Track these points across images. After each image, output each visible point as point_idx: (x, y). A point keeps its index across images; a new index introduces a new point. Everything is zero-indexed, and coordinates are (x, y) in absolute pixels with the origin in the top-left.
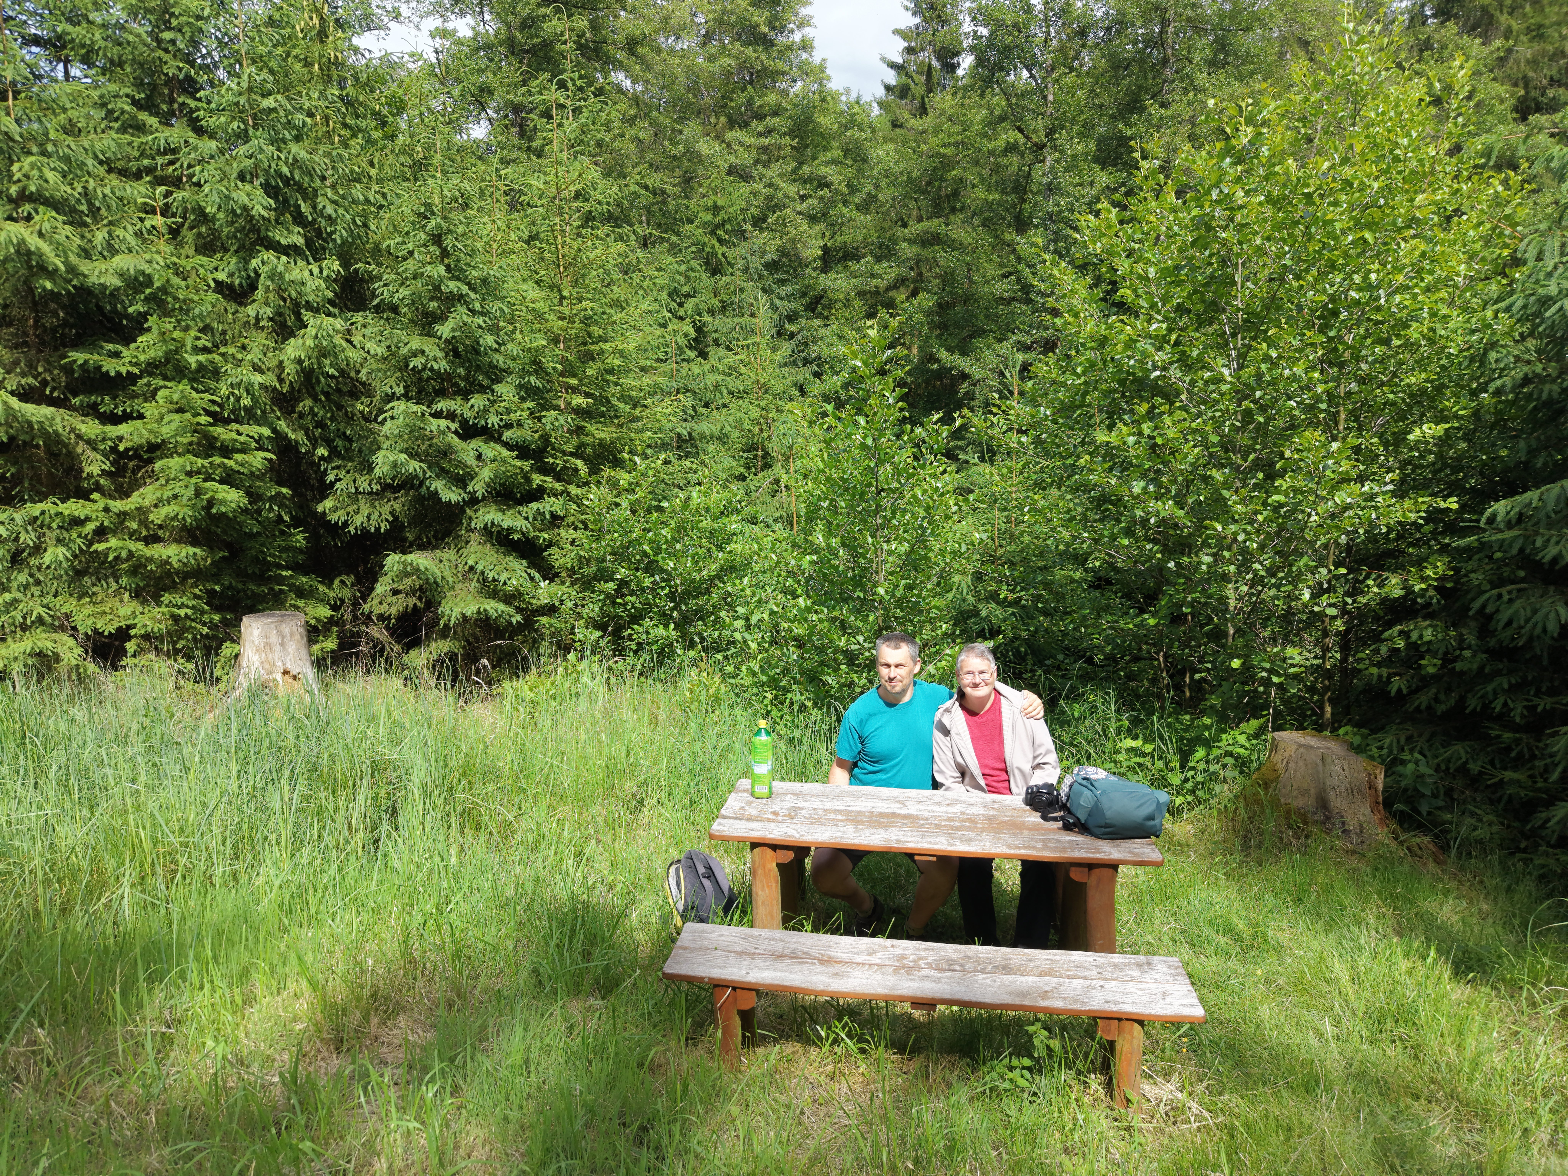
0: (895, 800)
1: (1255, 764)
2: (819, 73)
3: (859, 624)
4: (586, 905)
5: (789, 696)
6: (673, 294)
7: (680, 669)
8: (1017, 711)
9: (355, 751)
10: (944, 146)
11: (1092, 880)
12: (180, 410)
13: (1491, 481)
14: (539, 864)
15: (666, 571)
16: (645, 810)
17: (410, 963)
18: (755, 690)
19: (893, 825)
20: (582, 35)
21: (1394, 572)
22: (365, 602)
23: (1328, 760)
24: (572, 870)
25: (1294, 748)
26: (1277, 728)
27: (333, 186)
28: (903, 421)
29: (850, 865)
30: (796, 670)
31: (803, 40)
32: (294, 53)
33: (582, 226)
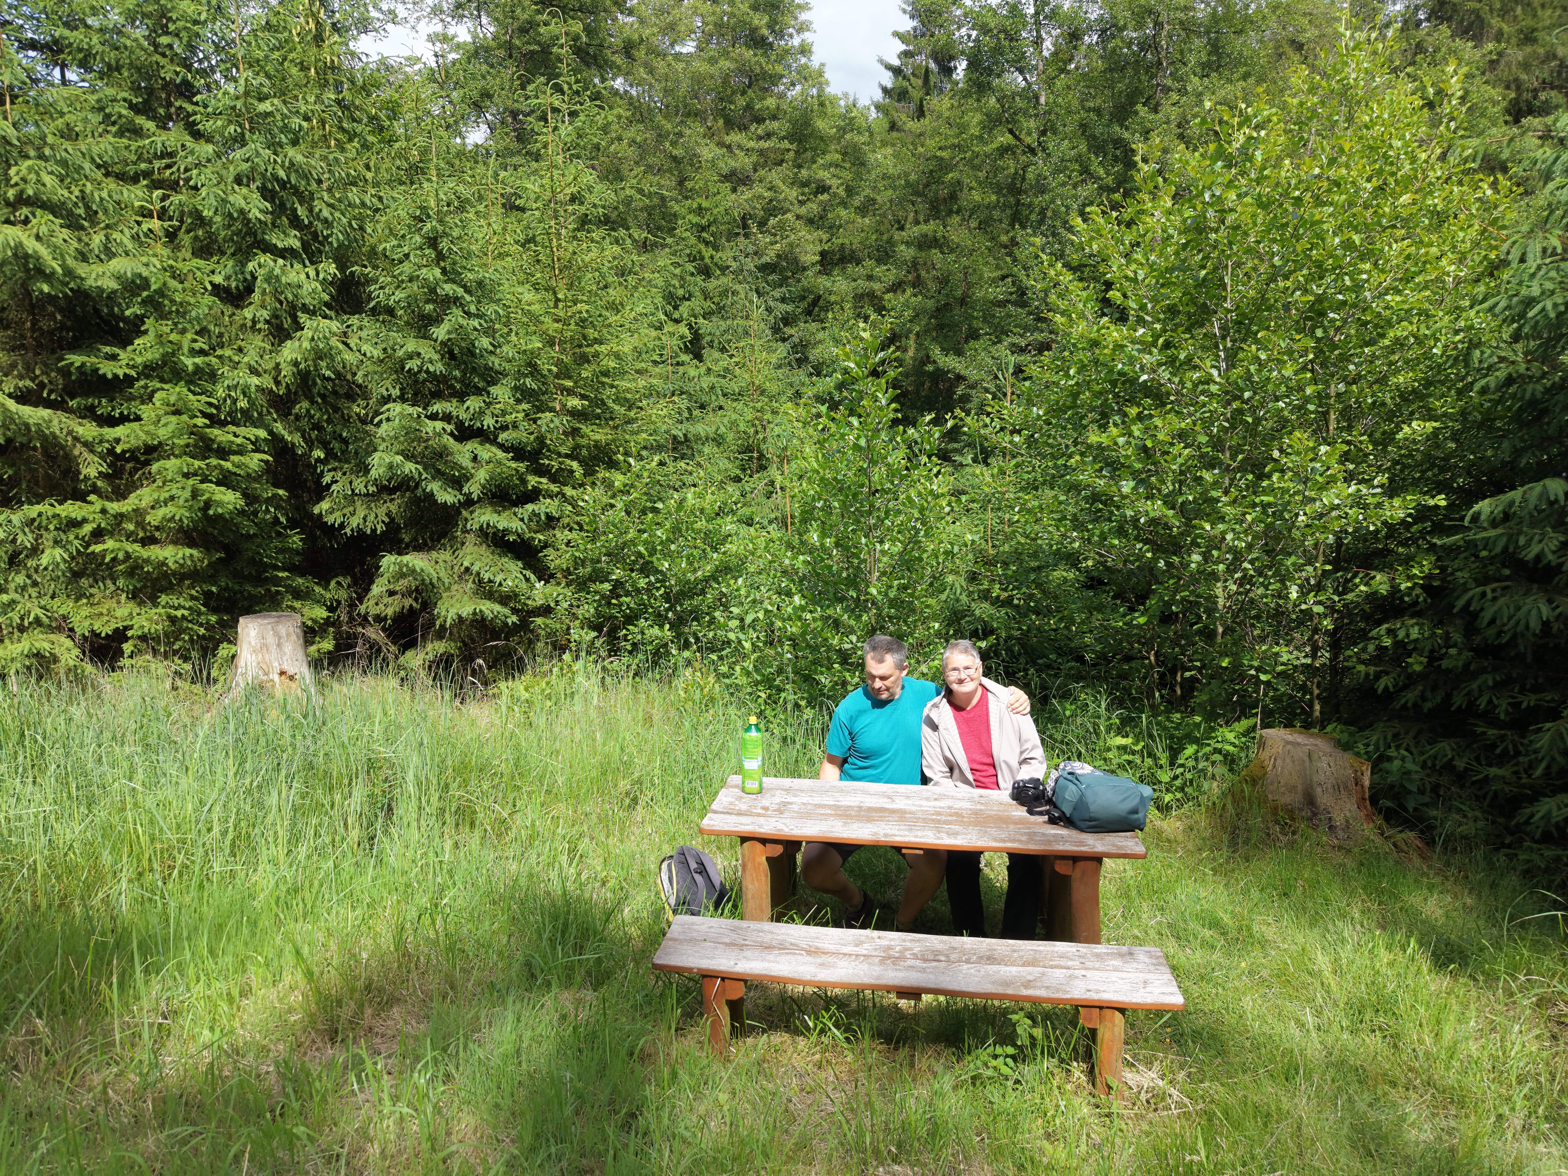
0: (884, 795)
1: (1243, 762)
2: (817, 77)
3: (853, 623)
4: (578, 900)
5: (783, 695)
6: (668, 296)
7: (675, 669)
8: (1004, 707)
9: (350, 749)
10: (940, 148)
11: (1076, 873)
12: (177, 412)
13: (1478, 480)
14: (533, 860)
15: (661, 572)
16: (639, 808)
17: (404, 955)
18: (749, 690)
19: (881, 819)
20: (576, 38)
21: (1381, 570)
22: (361, 603)
23: (1315, 756)
24: (565, 866)
25: (1281, 745)
26: (1265, 726)
27: (330, 190)
28: (895, 422)
29: (840, 861)
30: (790, 669)
31: (803, 43)
32: (290, 58)
33: (578, 230)
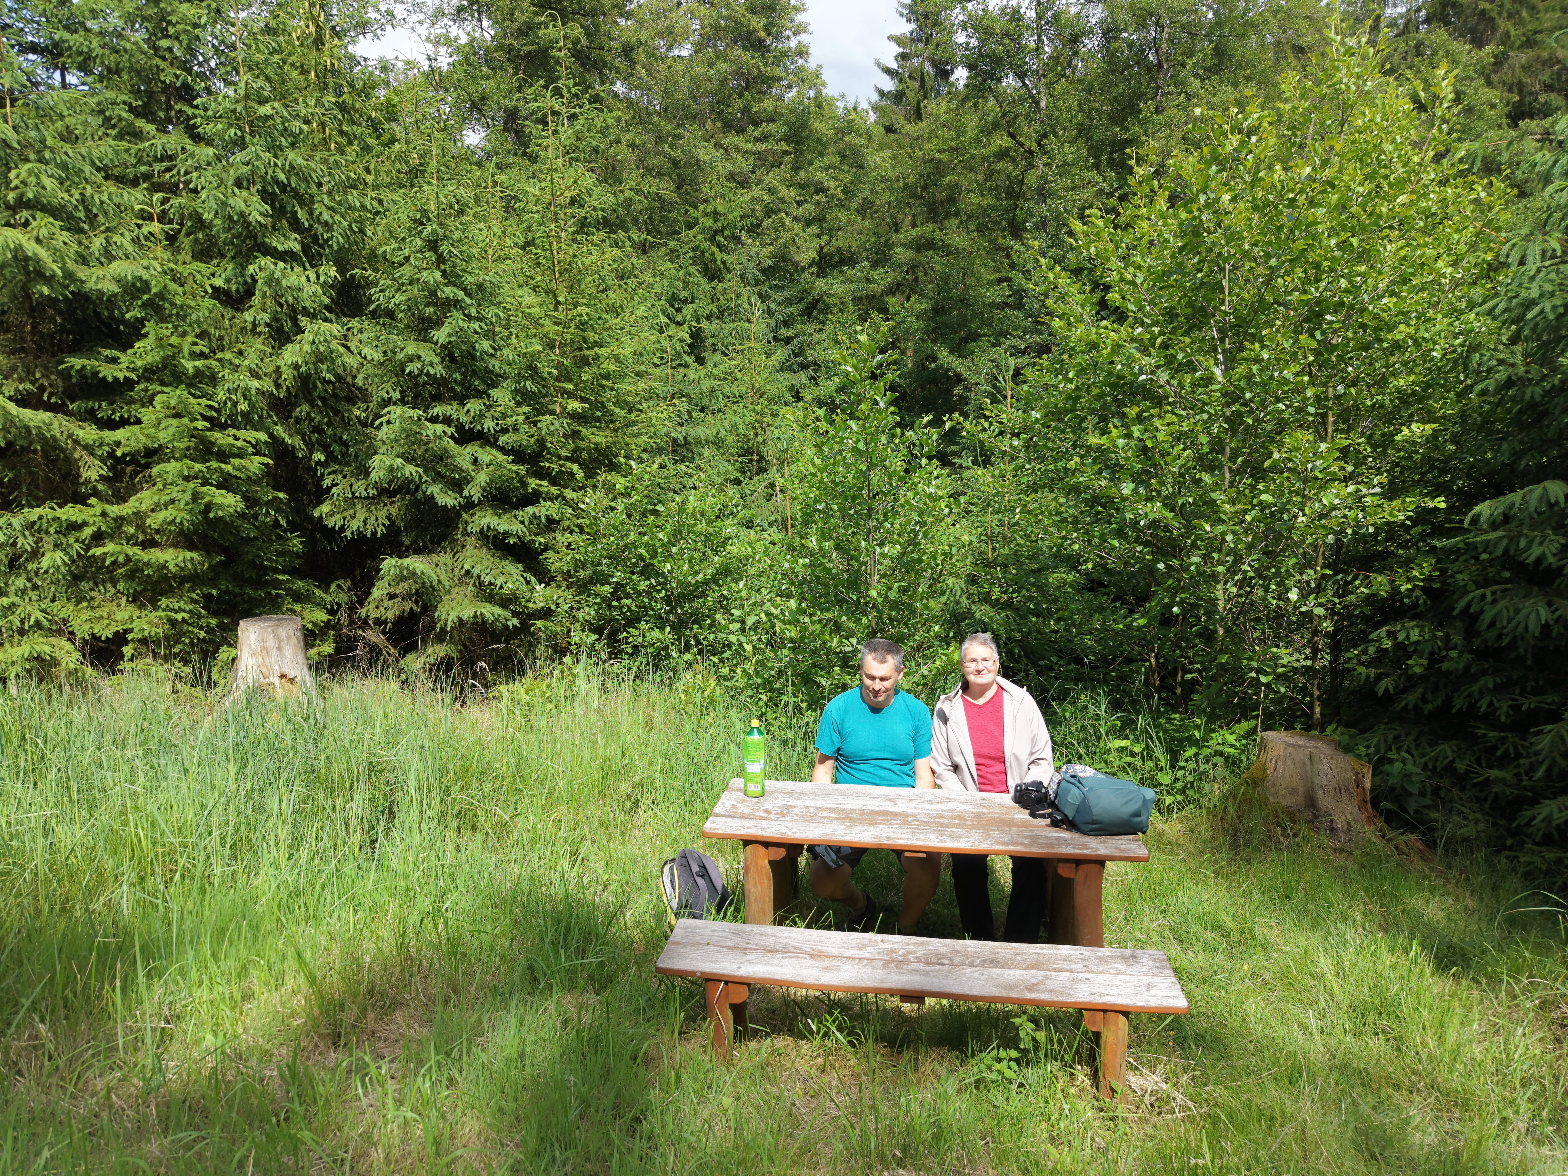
0: (886, 798)
1: (1245, 764)
2: (813, 79)
3: (852, 625)
4: (580, 903)
5: (784, 698)
6: (673, 299)
7: (676, 672)
9: (352, 753)
10: (939, 151)
11: (1079, 876)
12: (178, 416)
13: (1478, 482)
14: (535, 863)
15: (663, 575)
16: (640, 811)
17: (406, 959)
18: (750, 692)
19: (884, 822)
20: (575, 41)
21: (1381, 573)
22: (362, 606)
23: (1316, 759)
24: (567, 869)
25: (1282, 747)
26: (1266, 728)
27: (330, 193)
28: (893, 425)
30: (790, 672)
31: (799, 45)
32: (290, 61)
33: (578, 232)
